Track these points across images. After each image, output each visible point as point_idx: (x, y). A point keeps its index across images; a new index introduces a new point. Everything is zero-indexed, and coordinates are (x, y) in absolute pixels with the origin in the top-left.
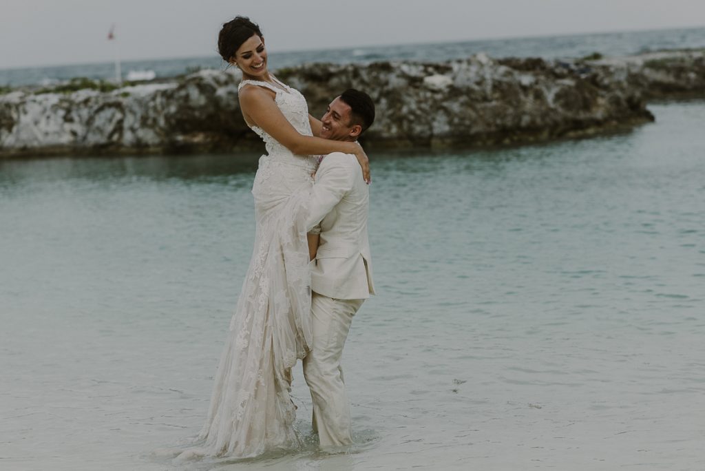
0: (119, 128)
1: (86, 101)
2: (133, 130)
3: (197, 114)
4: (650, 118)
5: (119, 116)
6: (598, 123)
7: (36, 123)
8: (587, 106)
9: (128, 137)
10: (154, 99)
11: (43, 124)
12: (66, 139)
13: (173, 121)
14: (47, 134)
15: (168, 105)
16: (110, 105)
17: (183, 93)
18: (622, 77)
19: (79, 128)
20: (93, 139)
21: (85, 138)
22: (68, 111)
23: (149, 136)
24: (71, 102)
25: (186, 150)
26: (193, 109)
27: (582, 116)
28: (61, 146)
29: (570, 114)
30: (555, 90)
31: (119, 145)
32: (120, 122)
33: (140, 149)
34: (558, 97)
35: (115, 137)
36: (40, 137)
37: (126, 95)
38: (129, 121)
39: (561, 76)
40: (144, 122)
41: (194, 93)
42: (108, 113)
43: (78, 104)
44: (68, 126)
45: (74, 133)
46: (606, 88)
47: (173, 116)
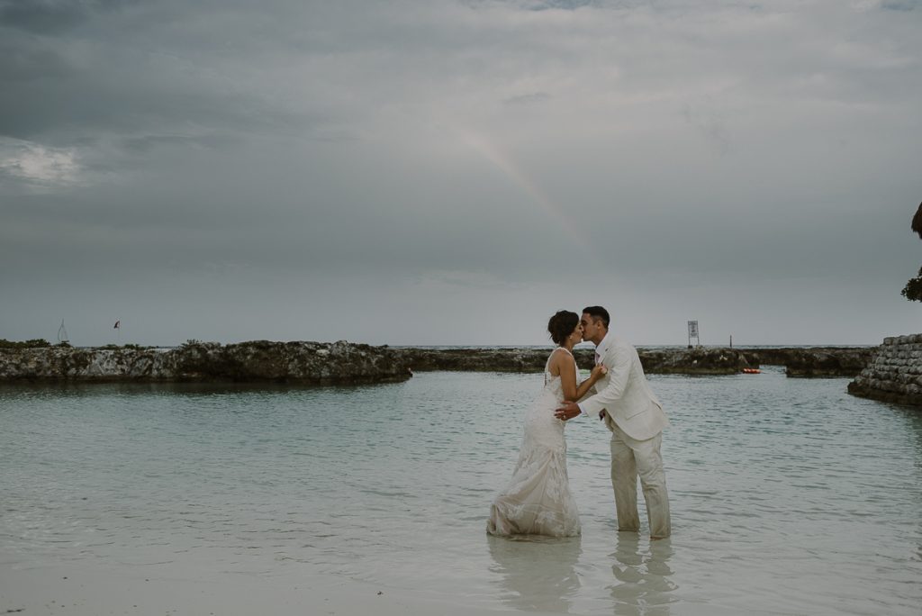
0: (150, 368)
1: (131, 354)
2: (158, 369)
3: (195, 363)
4: (411, 375)
5: (150, 362)
6: (393, 375)
7: (101, 364)
8: (389, 367)
9: (155, 372)
10: (172, 354)
11: (105, 365)
12: (117, 373)
13: (182, 366)
14: (107, 370)
15: (179, 358)
16: (145, 357)
17: (189, 352)
18: (400, 356)
19: (126, 368)
20: (134, 373)
21: (130, 372)
22: (120, 359)
23: (167, 373)
24: (122, 354)
25: (188, 380)
26: (193, 360)
27: (387, 372)
28: (116, 376)
29: (382, 371)
30: (376, 359)
31: (149, 377)
32: (151, 365)
33: (161, 380)
34: (377, 362)
35: (147, 373)
36: (103, 371)
37: (153, 352)
38: (156, 364)
39: (378, 353)
40: (165, 366)
41: (195, 352)
42: (144, 360)
43: (126, 356)
44: (119, 367)
45: (123, 370)
46: (395, 360)
47: (182, 363)
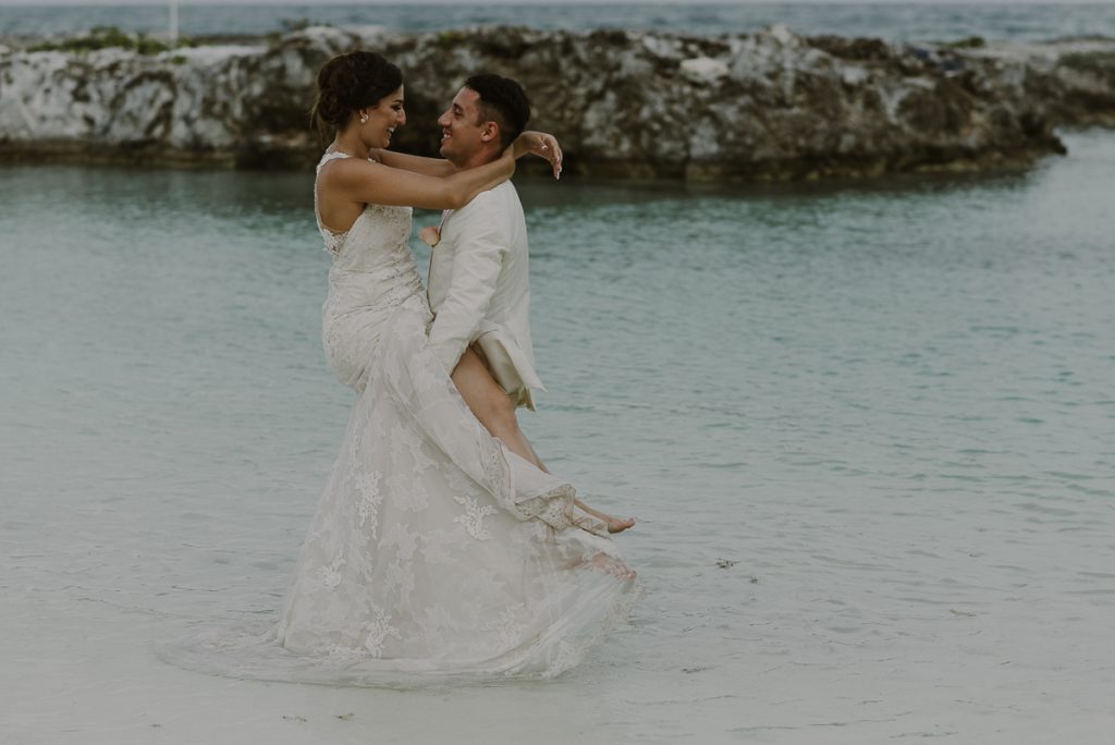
0: (165, 116)
1: (113, 68)
2: (188, 120)
3: (297, 99)
4: (1061, 150)
5: (166, 95)
6: (969, 154)
7: (27, 99)
8: (953, 124)
9: (179, 132)
10: (226, 70)
11: (37, 103)
12: (75, 129)
13: (256, 110)
14: (43, 119)
15: (250, 82)
16: (152, 77)
17: (275, 63)
18: (1016, 79)
19: (99, 113)
20: (122, 132)
21: (106, 129)
22: (82, 82)
23: (214, 132)
24: (87, 68)
25: (275, 161)
26: (290, 91)
27: (944, 140)
28: (67, 141)
29: (922, 137)
30: (901, 94)
31: (163, 144)
32: (168, 105)
33: (198, 150)
34: (904, 106)
35: (158, 131)
36: (33, 124)
37: (180, 61)
38: (183, 105)
39: (912, 72)
40: (208, 108)
41: (294, 64)
42: (148, 89)
43: (99, 72)
44: (79, 108)
45: (89, 121)
46: (987, 96)
47: (256, 101)
